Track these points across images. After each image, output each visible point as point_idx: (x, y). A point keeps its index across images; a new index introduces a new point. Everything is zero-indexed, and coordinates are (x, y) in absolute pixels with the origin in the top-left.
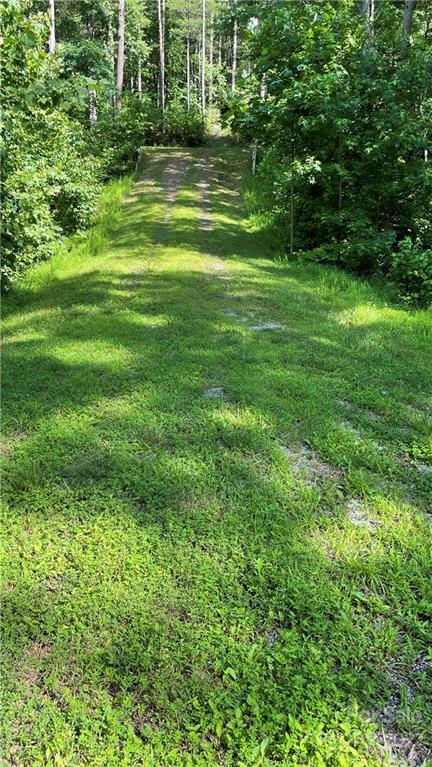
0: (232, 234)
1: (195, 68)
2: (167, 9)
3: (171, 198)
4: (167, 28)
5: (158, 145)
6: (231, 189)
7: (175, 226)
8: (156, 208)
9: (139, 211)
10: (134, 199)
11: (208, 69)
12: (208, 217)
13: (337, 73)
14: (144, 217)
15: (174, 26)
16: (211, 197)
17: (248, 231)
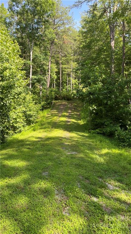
0: (75, 125)
1: (70, 81)
2: (62, 67)
3: (60, 115)
4: (62, 71)
5: (59, 100)
6: (77, 112)
7: (59, 123)
8: (55, 117)
9: (50, 118)
10: (50, 115)
11: (73, 81)
12: (69, 120)
13: (100, 85)
14: (51, 120)
15: (64, 71)
16: (71, 114)
17: (80, 124)
